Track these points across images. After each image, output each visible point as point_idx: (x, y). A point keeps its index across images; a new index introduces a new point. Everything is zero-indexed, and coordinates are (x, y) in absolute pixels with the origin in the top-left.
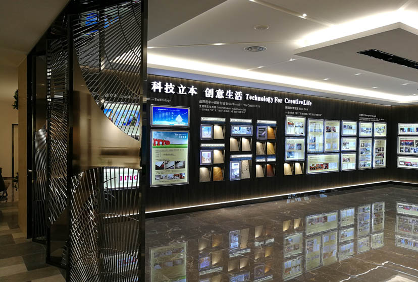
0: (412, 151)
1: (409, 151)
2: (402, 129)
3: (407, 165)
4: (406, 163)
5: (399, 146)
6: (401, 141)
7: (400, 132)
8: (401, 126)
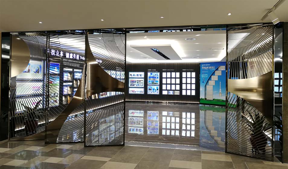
0: (135, 85)
1: (134, 85)
2: (131, 75)
3: (133, 92)
4: (133, 91)
5: (130, 83)
6: (131, 80)
7: (130, 76)
8: (130, 73)
